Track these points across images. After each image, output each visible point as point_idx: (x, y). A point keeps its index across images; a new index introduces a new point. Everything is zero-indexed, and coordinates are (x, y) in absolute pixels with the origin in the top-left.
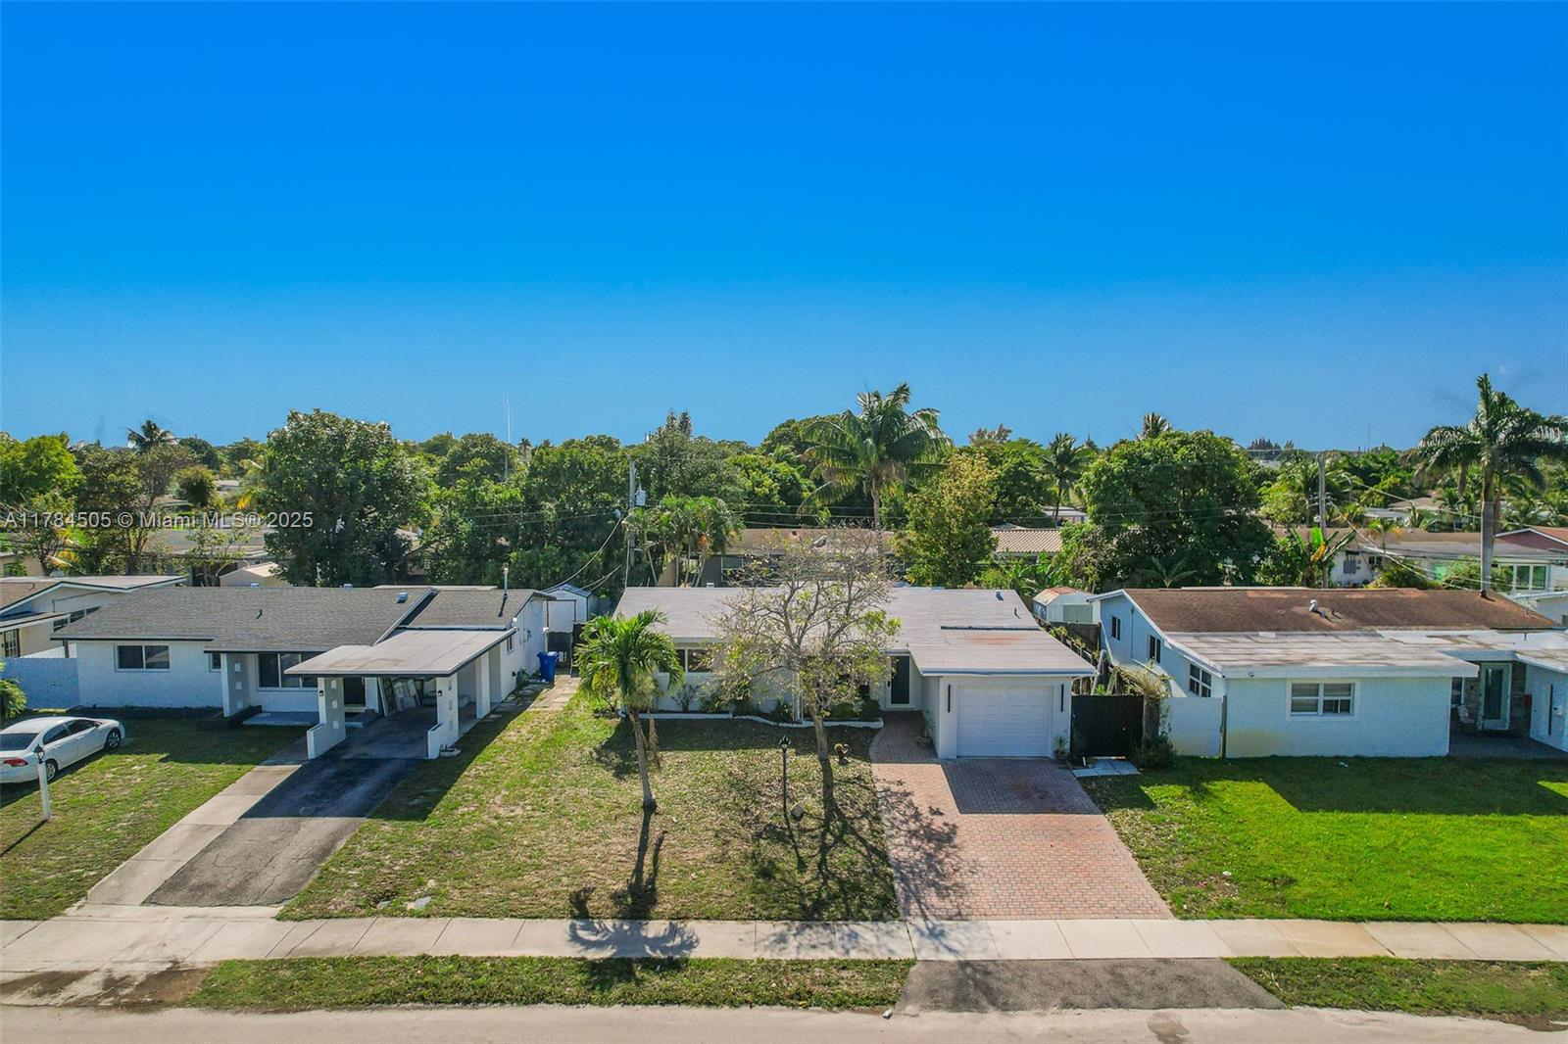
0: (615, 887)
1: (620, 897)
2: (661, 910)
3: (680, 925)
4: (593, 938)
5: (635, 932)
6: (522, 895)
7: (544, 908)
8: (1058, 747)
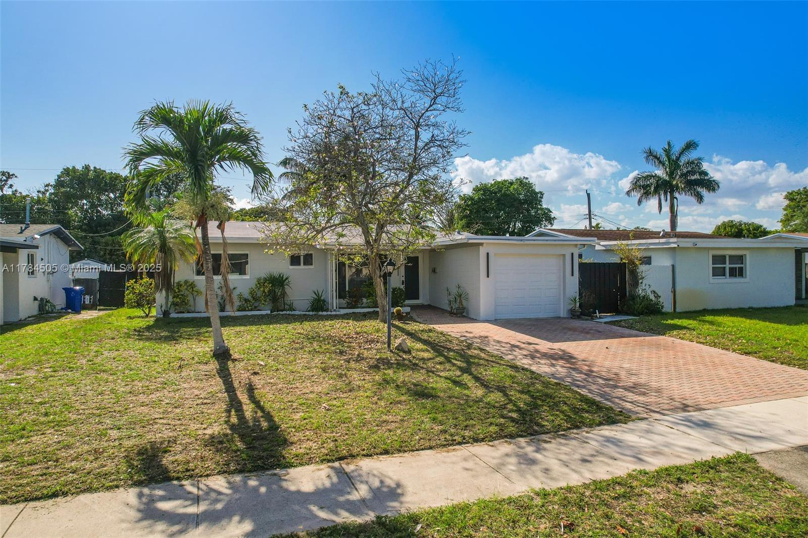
0: (209, 432)
1: (221, 442)
2: (302, 451)
3: (350, 468)
4: (193, 510)
5: (274, 487)
6: (23, 464)
7: (71, 477)
8: (572, 306)
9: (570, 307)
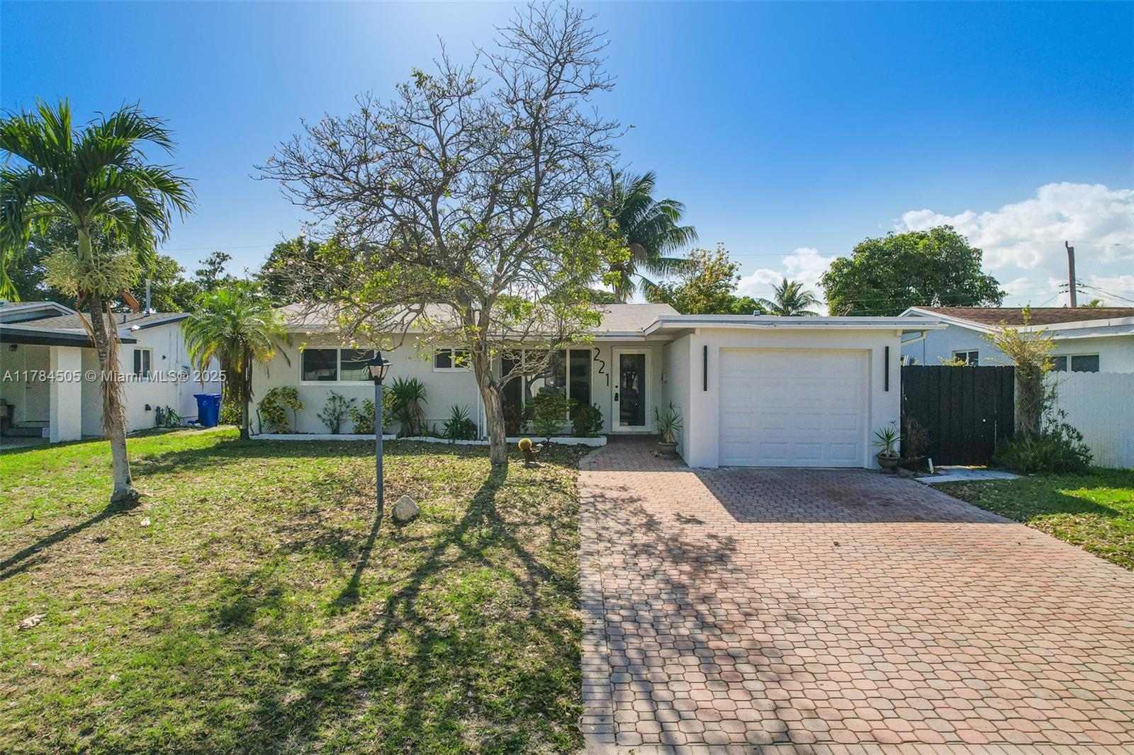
8: (882, 448)
9: (878, 450)
